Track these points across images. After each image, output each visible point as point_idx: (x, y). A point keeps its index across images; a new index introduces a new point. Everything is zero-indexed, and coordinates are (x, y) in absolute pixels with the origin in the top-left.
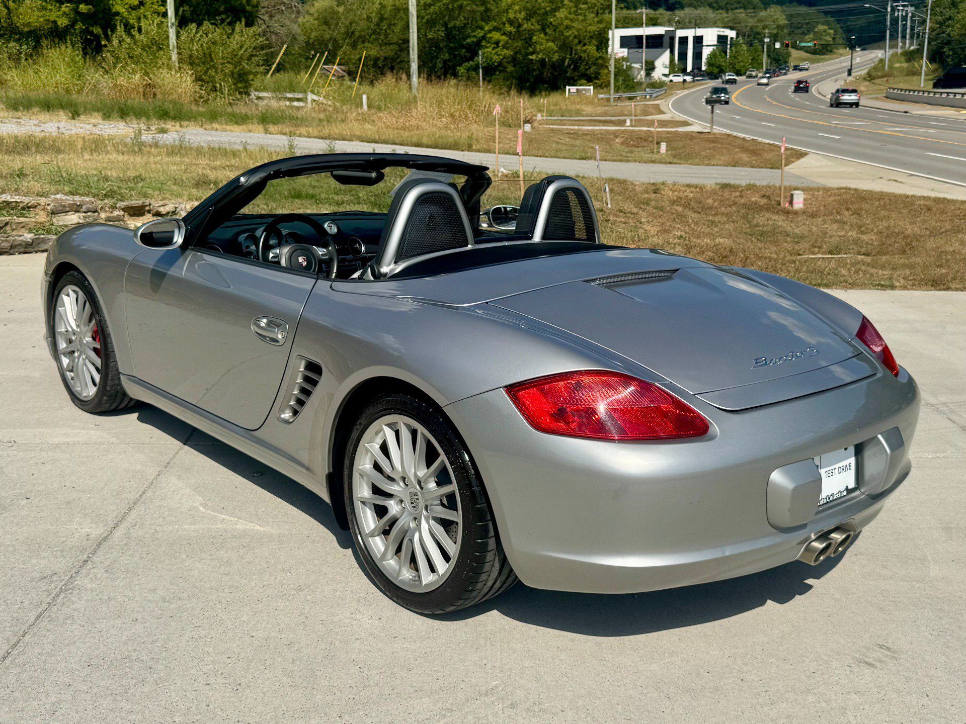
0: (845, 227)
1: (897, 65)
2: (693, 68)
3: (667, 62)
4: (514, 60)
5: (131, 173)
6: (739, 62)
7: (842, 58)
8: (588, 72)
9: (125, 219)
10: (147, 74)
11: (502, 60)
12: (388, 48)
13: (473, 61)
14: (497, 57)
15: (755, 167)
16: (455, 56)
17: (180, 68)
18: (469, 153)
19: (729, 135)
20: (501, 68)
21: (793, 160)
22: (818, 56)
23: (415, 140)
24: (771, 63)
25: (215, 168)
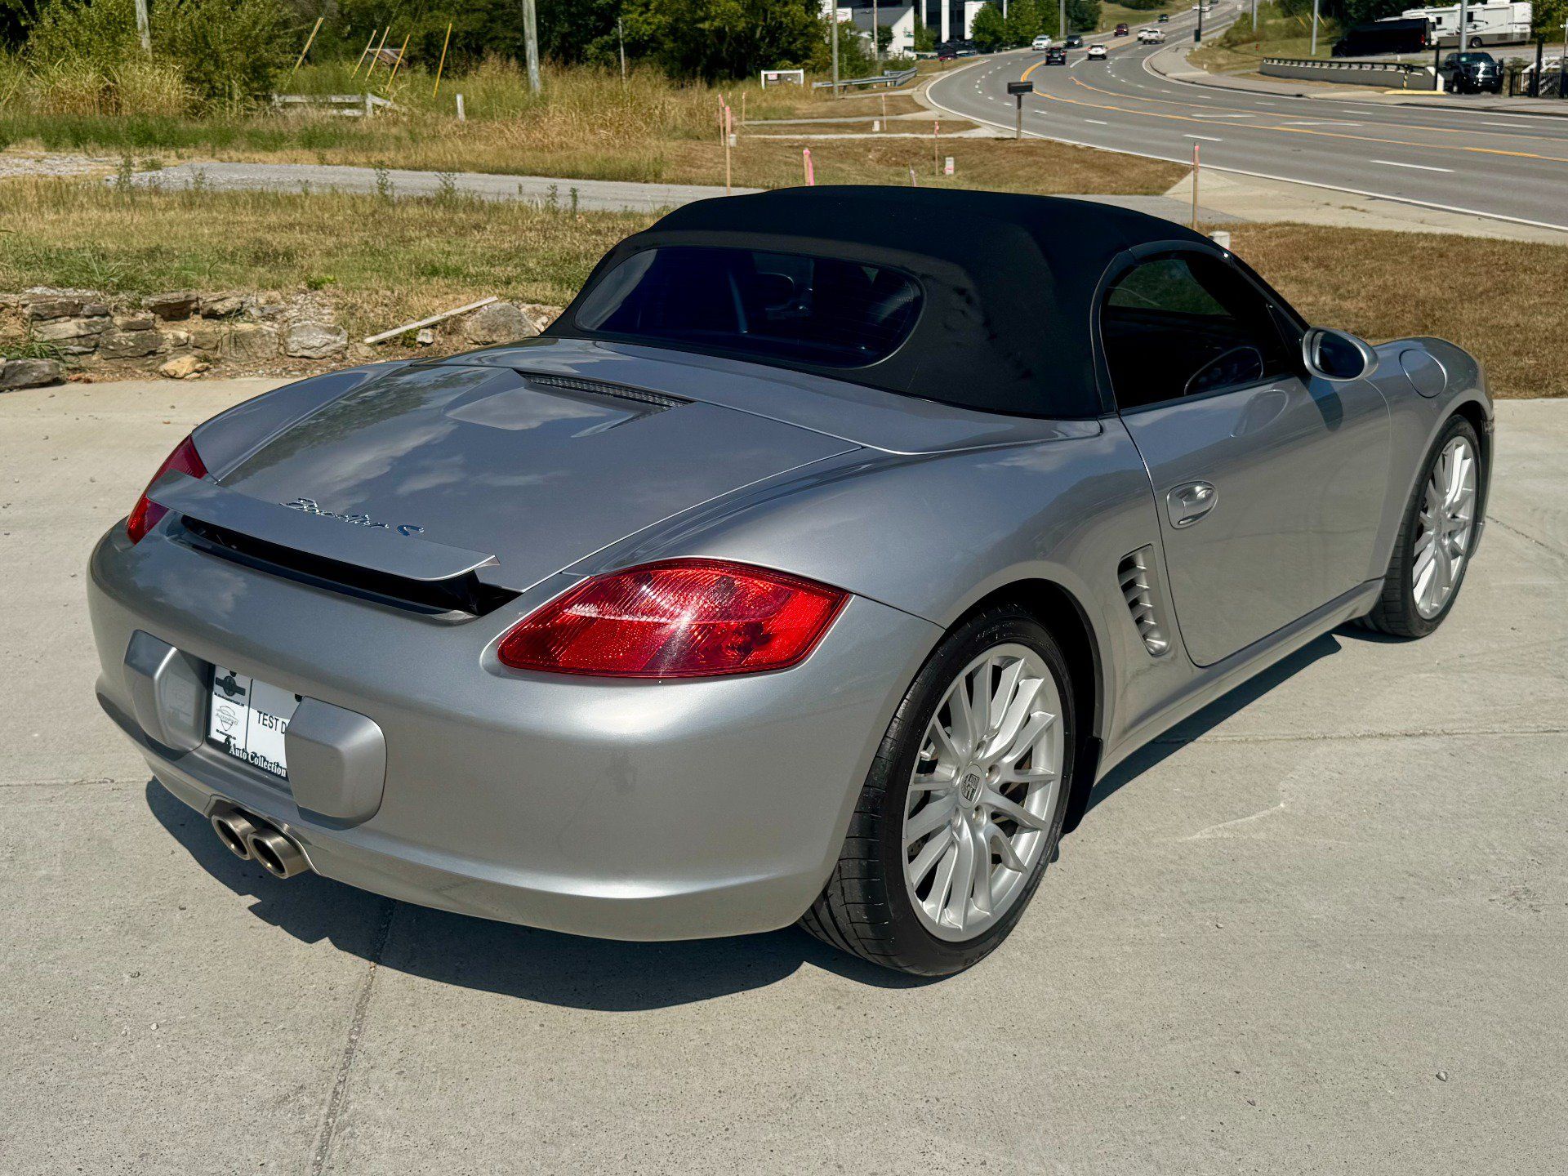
0: (1311, 289)
1: (1271, 22)
2: (951, 37)
3: (911, 28)
4: (673, 31)
5: (138, 243)
6: (1024, 25)
7: (1181, 14)
8: (793, 47)
9: (157, 326)
10: (106, 72)
11: (655, 31)
12: (471, 17)
13: (609, 34)
14: (648, 28)
15: (1119, 194)
16: (579, 26)
17: (155, 61)
18: (657, 185)
19: (1049, 142)
20: (654, 45)
21: (1174, 179)
22: (1142, 12)
23: (566, 166)
24: (1072, 26)
25: (270, 228)
